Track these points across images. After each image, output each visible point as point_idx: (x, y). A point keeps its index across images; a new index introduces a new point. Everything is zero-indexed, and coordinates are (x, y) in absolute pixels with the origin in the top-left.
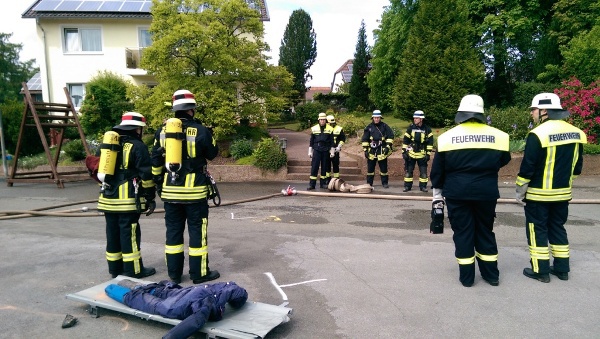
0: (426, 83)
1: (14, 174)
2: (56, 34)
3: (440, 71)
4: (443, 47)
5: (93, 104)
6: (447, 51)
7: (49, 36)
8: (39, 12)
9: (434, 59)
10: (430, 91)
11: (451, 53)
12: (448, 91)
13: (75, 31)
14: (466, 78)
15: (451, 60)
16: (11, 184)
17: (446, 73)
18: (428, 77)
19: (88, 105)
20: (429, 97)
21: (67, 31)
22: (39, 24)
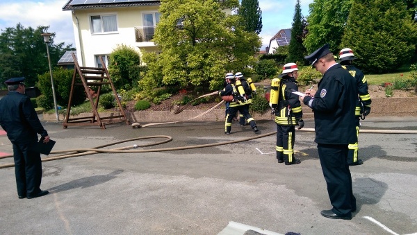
0: (371, 39)
1: (68, 120)
2: (86, 20)
3: (382, 29)
4: (383, 10)
5: (116, 68)
6: (387, 13)
7: (81, 22)
8: (74, 6)
9: (376, 20)
10: (375, 45)
11: (391, 14)
12: (389, 45)
13: (98, 18)
14: (404, 33)
15: (391, 20)
16: (66, 127)
17: (387, 30)
18: (372, 33)
19: (113, 69)
20: (374, 50)
21: (93, 18)
22: (74, 14)
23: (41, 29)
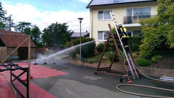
1: (98, 69)
7: (93, 15)
8: (91, 6)
22: (91, 10)
23: (64, 24)
